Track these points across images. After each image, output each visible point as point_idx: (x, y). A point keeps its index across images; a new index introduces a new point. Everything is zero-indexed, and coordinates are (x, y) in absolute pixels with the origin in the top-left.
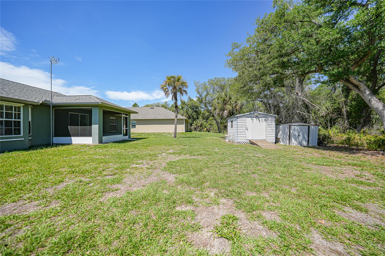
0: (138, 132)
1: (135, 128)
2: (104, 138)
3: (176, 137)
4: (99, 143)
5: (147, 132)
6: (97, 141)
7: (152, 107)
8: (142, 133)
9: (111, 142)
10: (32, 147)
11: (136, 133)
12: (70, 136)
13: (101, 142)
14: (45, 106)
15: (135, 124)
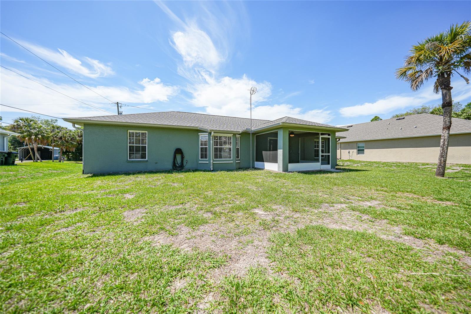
0: (367, 161)
1: (363, 153)
2: (291, 166)
3: (443, 175)
4: (283, 171)
5: (386, 161)
6: (281, 169)
7: (400, 118)
8: (375, 162)
9: (296, 171)
10: (239, 169)
11: (362, 162)
12: (264, 162)
13: (286, 169)
14: (245, 134)
15: (363, 147)
